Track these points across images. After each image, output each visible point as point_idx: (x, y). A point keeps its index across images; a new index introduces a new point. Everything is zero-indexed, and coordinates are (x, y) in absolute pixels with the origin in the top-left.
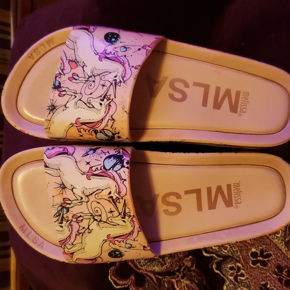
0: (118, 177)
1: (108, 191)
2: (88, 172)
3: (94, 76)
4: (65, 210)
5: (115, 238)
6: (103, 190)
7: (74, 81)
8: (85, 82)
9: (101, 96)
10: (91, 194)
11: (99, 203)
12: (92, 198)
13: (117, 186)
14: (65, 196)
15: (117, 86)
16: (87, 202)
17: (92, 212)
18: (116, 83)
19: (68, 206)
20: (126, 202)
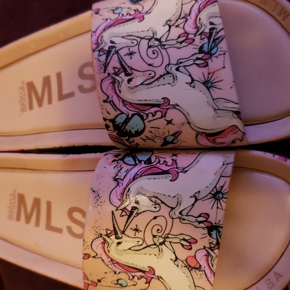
0: (117, 105)
1: (133, 84)
2: (168, 109)
3: (155, 244)
4: (206, 49)
5: (133, 19)
6: (142, 84)
7: (187, 238)
8: (169, 236)
9: (138, 214)
10: (161, 76)
11: (150, 65)
12: (160, 71)
14: (205, 70)
15: (112, 229)
16: (169, 64)
18: (116, 234)
19: (200, 56)
20: (103, 70)
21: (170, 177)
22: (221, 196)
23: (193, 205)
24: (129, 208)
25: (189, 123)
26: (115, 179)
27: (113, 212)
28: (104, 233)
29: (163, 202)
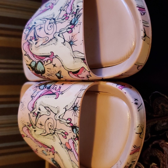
1: (37, 45)
2: (53, 58)
3: (51, 134)
6: (42, 45)
8: (56, 129)
9: (41, 116)
10: (51, 40)
11: (47, 34)
12: (51, 37)
13: (31, 50)
14: (70, 35)
15: (30, 123)
16: (56, 32)
17: (55, 25)
18: (32, 126)
19: (70, 26)
21: (55, 96)
22: (76, 109)
23: (65, 113)
24: (36, 113)
25: (63, 66)
26: (32, 97)
27: (29, 114)
28: (27, 124)
29: (51, 111)
